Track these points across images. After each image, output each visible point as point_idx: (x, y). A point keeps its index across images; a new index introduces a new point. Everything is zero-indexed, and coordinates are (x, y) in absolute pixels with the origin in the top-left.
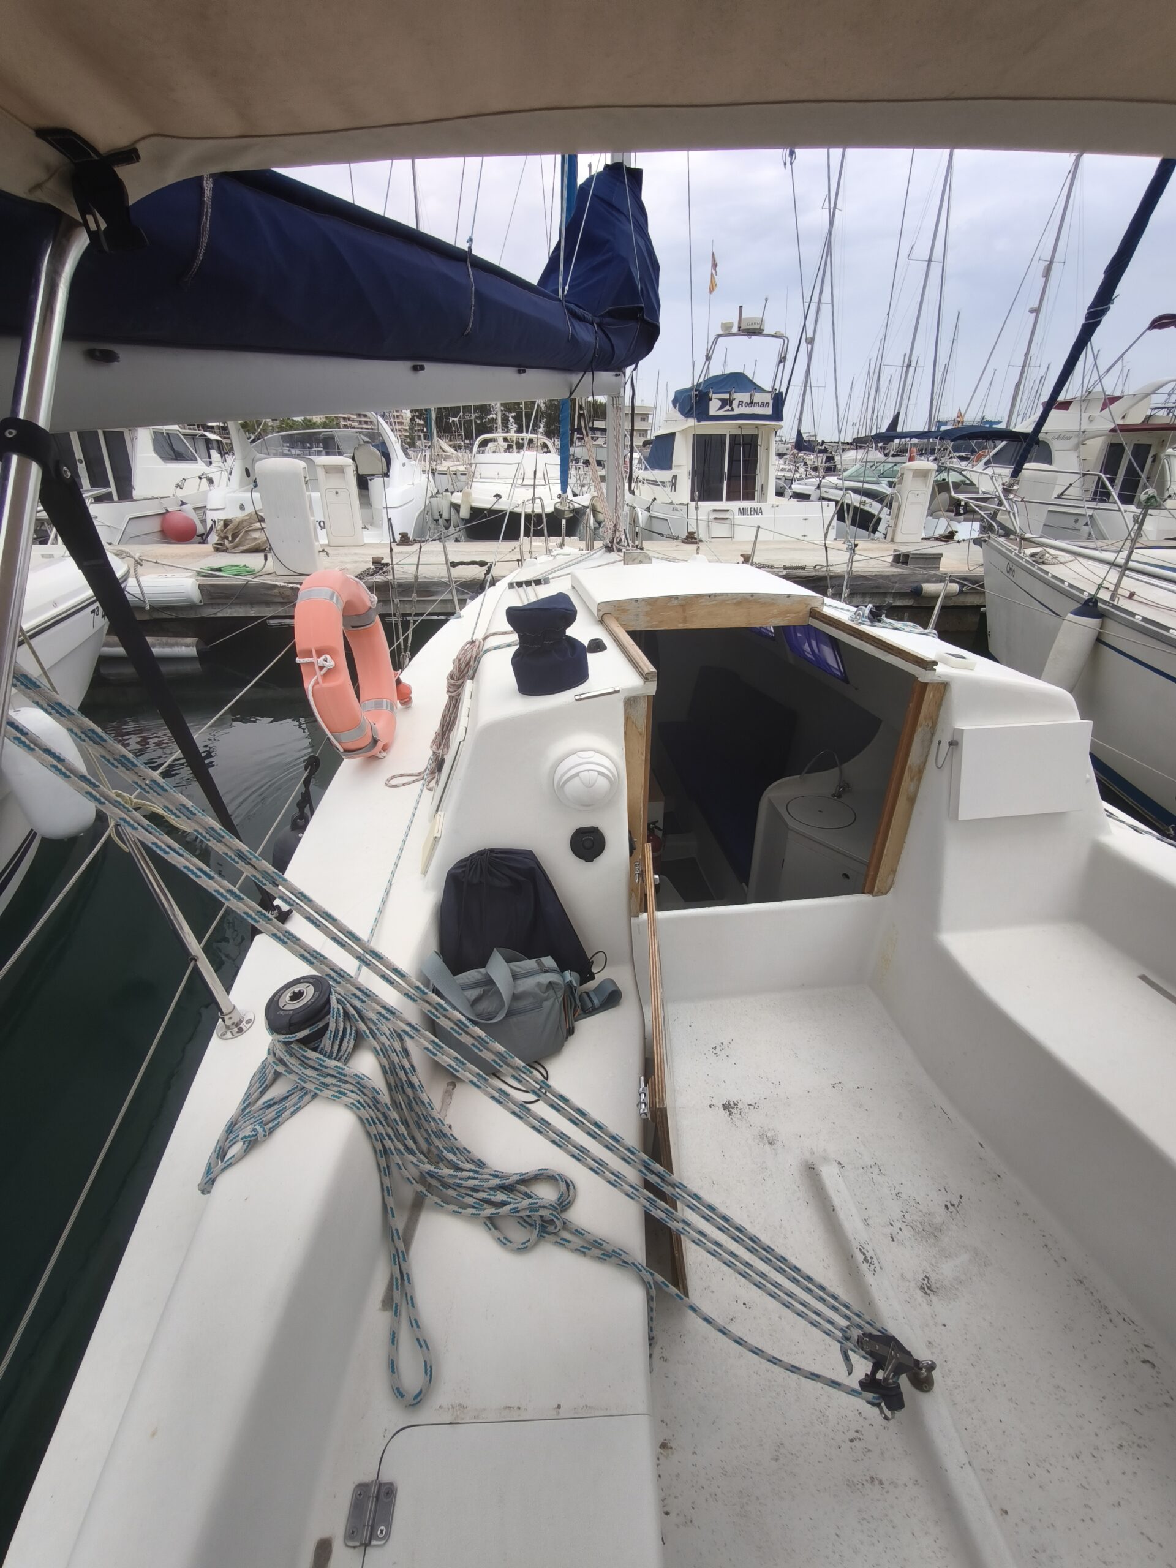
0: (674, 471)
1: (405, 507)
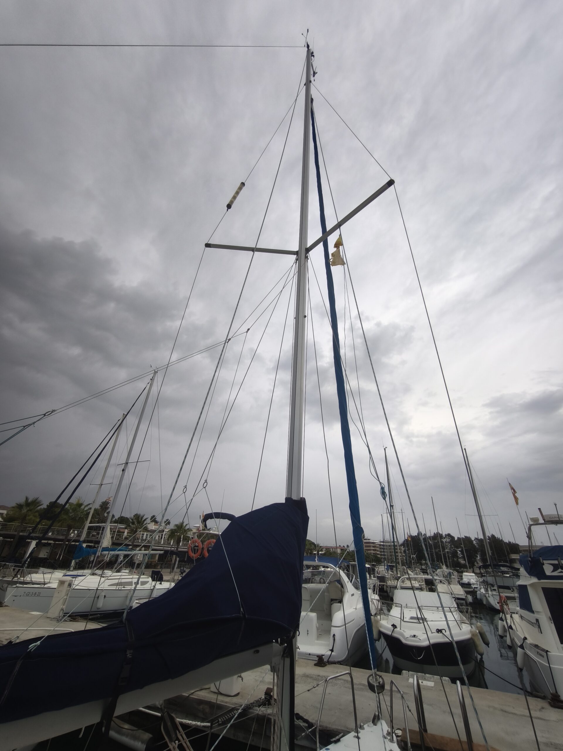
0: (536, 616)
1: (346, 626)
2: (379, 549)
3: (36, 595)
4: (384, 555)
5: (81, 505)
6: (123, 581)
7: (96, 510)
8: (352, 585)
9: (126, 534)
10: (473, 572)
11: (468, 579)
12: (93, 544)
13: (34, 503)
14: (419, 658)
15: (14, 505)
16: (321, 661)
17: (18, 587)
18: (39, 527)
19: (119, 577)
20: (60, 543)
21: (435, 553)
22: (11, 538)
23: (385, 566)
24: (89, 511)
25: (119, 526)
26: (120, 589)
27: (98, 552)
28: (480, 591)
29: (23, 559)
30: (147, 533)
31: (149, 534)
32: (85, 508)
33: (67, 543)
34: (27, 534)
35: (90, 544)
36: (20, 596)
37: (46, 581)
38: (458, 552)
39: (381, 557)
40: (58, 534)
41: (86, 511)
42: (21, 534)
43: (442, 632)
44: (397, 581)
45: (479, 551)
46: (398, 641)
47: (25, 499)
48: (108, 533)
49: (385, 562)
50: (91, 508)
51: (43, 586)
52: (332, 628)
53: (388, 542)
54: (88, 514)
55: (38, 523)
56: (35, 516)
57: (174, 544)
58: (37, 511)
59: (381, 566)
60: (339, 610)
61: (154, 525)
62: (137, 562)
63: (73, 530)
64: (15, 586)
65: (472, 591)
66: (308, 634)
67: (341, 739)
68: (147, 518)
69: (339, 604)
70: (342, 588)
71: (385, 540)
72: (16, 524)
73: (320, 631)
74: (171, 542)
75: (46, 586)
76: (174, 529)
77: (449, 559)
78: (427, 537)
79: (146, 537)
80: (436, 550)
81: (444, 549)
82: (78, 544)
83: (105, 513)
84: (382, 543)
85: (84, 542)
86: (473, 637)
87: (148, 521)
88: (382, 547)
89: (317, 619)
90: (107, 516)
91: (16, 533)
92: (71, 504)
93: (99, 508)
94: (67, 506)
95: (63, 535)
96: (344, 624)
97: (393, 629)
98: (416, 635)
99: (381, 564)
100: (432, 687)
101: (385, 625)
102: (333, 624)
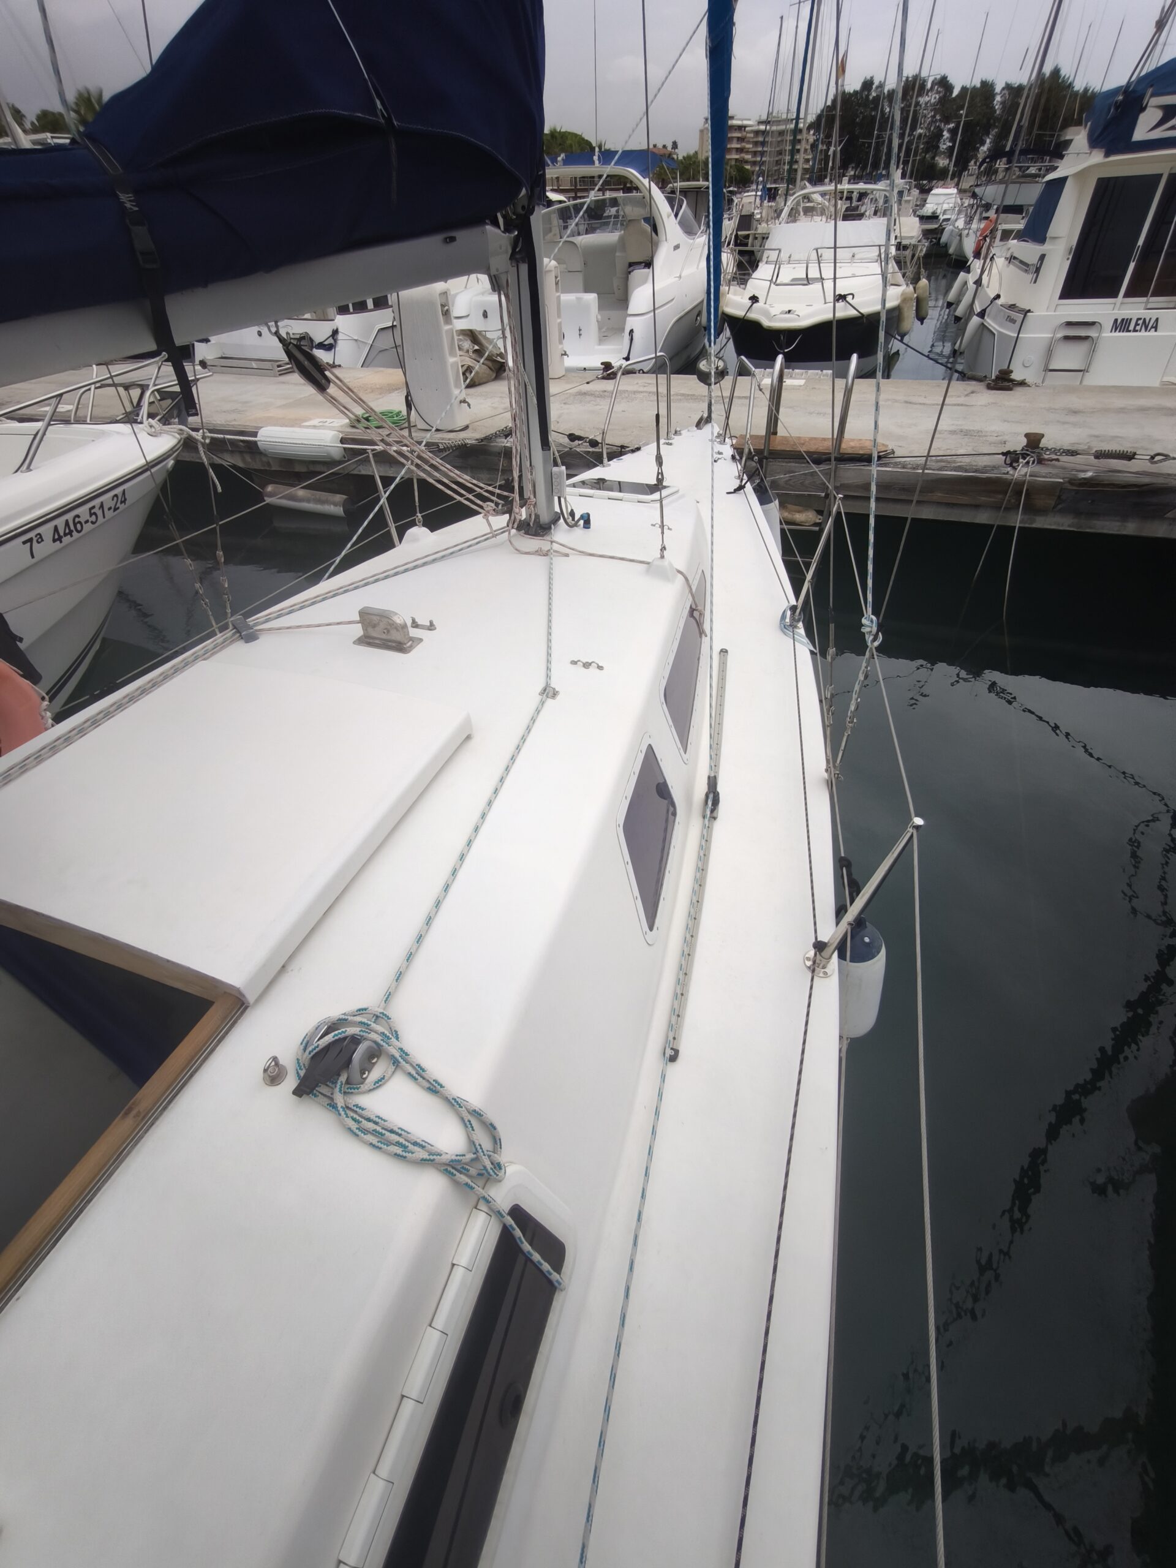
0: (1046, 247)
1: (656, 312)
2: (749, 145)
4: (762, 163)
8: (677, 225)
11: (937, 203)
14: (787, 347)
23: (757, 190)
28: (954, 226)
38: (945, 133)
39: (752, 167)
43: (846, 298)
45: (997, 127)
46: (756, 325)
49: (761, 180)
52: (628, 319)
59: (749, 191)
60: (645, 282)
65: (936, 229)
66: (580, 335)
67: (642, 448)
69: (646, 270)
70: (653, 234)
71: (774, 114)
73: (604, 330)
77: (915, 155)
78: (884, 94)
84: (762, 127)
86: (901, 306)
88: (760, 138)
89: (599, 309)
96: (652, 308)
97: (750, 304)
98: (794, 309)
99: (750, 187)
100: (800, 386)
101: (735, 301)
102: (631, 311)
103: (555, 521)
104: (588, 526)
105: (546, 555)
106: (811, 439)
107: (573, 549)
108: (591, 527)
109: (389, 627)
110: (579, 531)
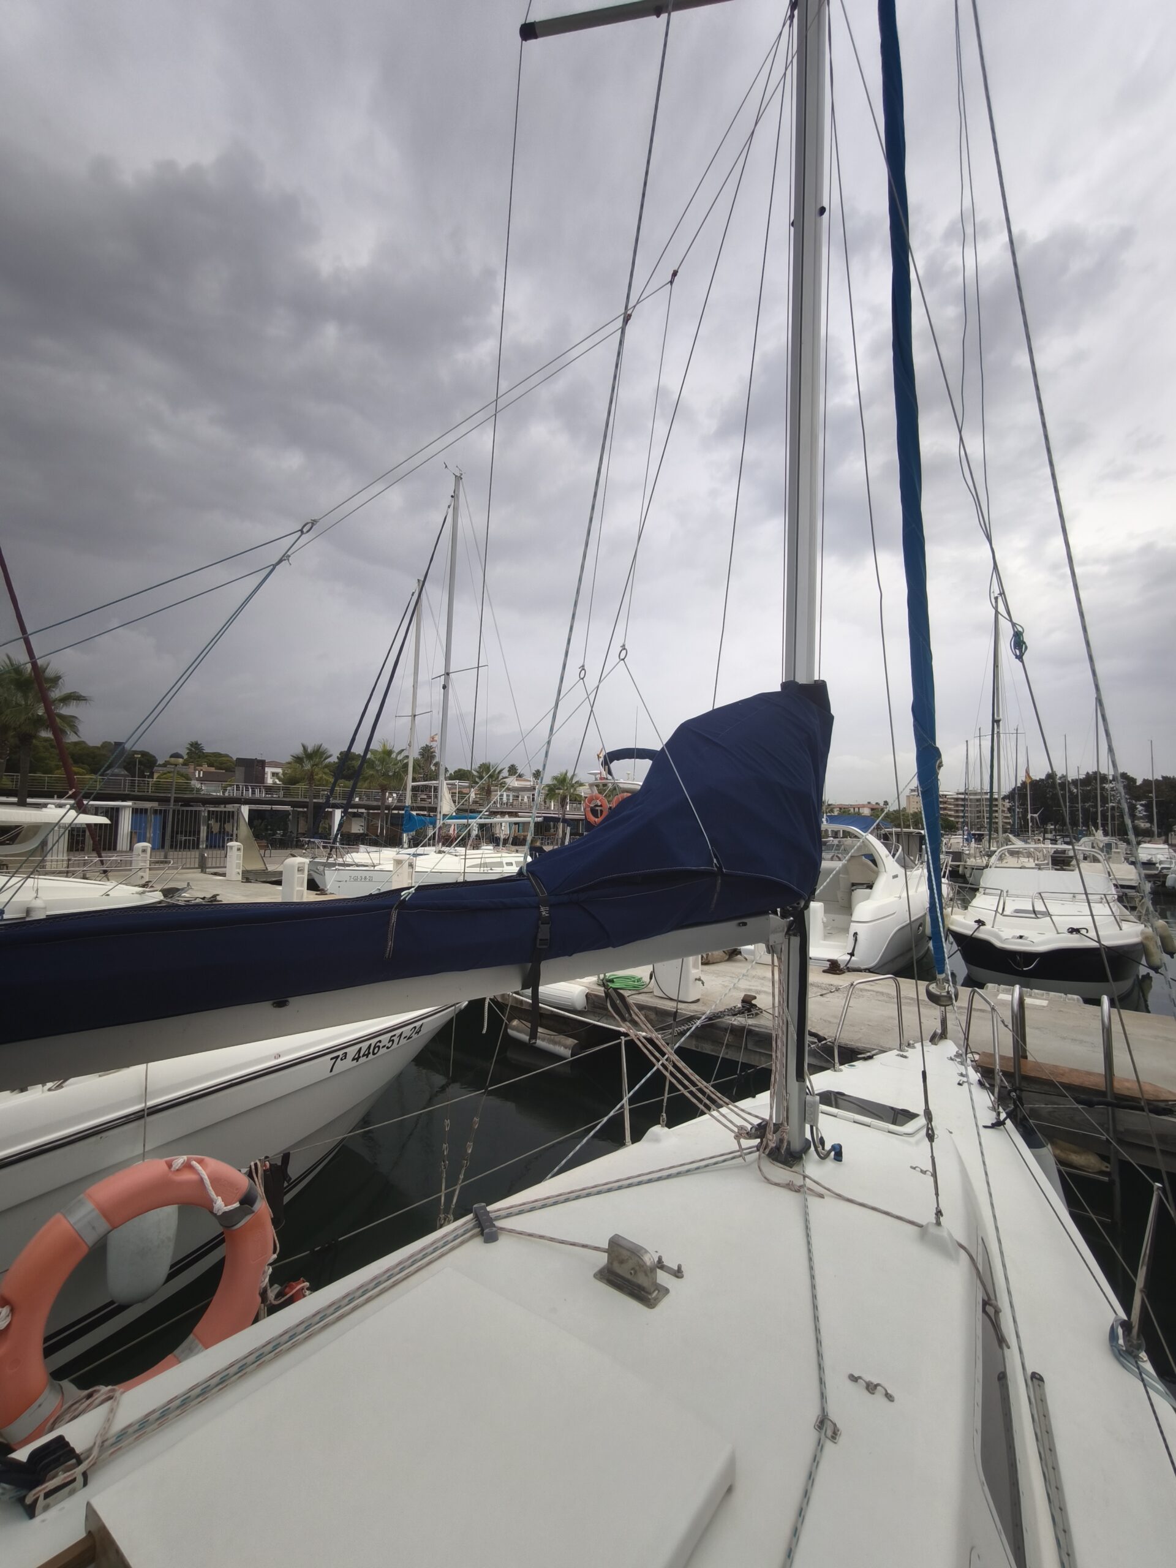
1: (879, 921)
2: (953, 807)
3: (367, 880)
4: (964, 817)
5: (389, 753)
6: (488, 860)
7: (416, 761)
8: (895, 862)
9: (473, 795)
10: (1166, 842)
11: (1149, 854)
12: (425, 813)
13: (316, 755)
14: (1025, 968)
15: (289, 759)
16: (834, 967)
17: (339, 870)
18: (337, 790)
19: (480, 856)
20: (376, 811)
21: (1081, 809)
22: (303, 807)
23: (964, 835)
24: (405, 761)
25: (460, 784)
26: (485, 871)
27: (438, 821)
29: (330, 835)
30: (508, 793)
31: (511, 794)
32: (397, 756)
33: (386, 811)
34: (325, 800)
35: (422, 813)
36: (346, 881)
37: (376, 862)
38: (1138, 806)
39: (957, 820)
40: (368, 799)
41: (400, 760)
42: (315, 800)
43: (1079, 932)
44: (987, 858)
46: (986, 945)
47: (302, 748)
48: (446, 793)
49: (966, 828)
50: (407, 757)
51: (372, 868)
52: (852, 924)
53: (975, 794)
54: (406, 766)
55: (334, 785)
56: (325, 773)
57: (556, 809)
58: (327, 766)
59: (956, 835)
60: (867, 899)
61: (517, 780)
62: (502, 837)
63: (390, 793)
64: (334, 868)
65: (1156, 874)
67: (874, 1057)
68: (503, 769)
69: (867, 891)
70: (874, 866)
71: (970, 789)
72: (302, 786)
73: (828, 928)
74: (550, 806)
75: (376, 868)
76: (553, 785)
77: (1113, 820)
78: (1069, 781)
79: (508, 799)
80: (1084, 803)
81: (1105, 800)
82: (403, 812)
83: (430, 764)
84: (962, 796)
85: (413, 809)
86: (1145, 942)
87: (505, 773)
88: (960, 803)
89: (825, 913)
90: (435, 770)
91: (307, 800)
92: (374, 752)
93: (419, 757)
94: (369, 756)
95: (377, 800)
96: (877, 918)
97: (977, 926)
98: (1026, 936)
99: (956, 832)
100: (1044, 1007)
101: (961, 920)
102: (854, 918)
103: (805, 1149)
104: (838, 1158)
105: (797, 1191)
106: (1072, 1070)
107: (828, 1190)
108: (843, 1160)
109: (637, 1268)
110: (830, 1164)
